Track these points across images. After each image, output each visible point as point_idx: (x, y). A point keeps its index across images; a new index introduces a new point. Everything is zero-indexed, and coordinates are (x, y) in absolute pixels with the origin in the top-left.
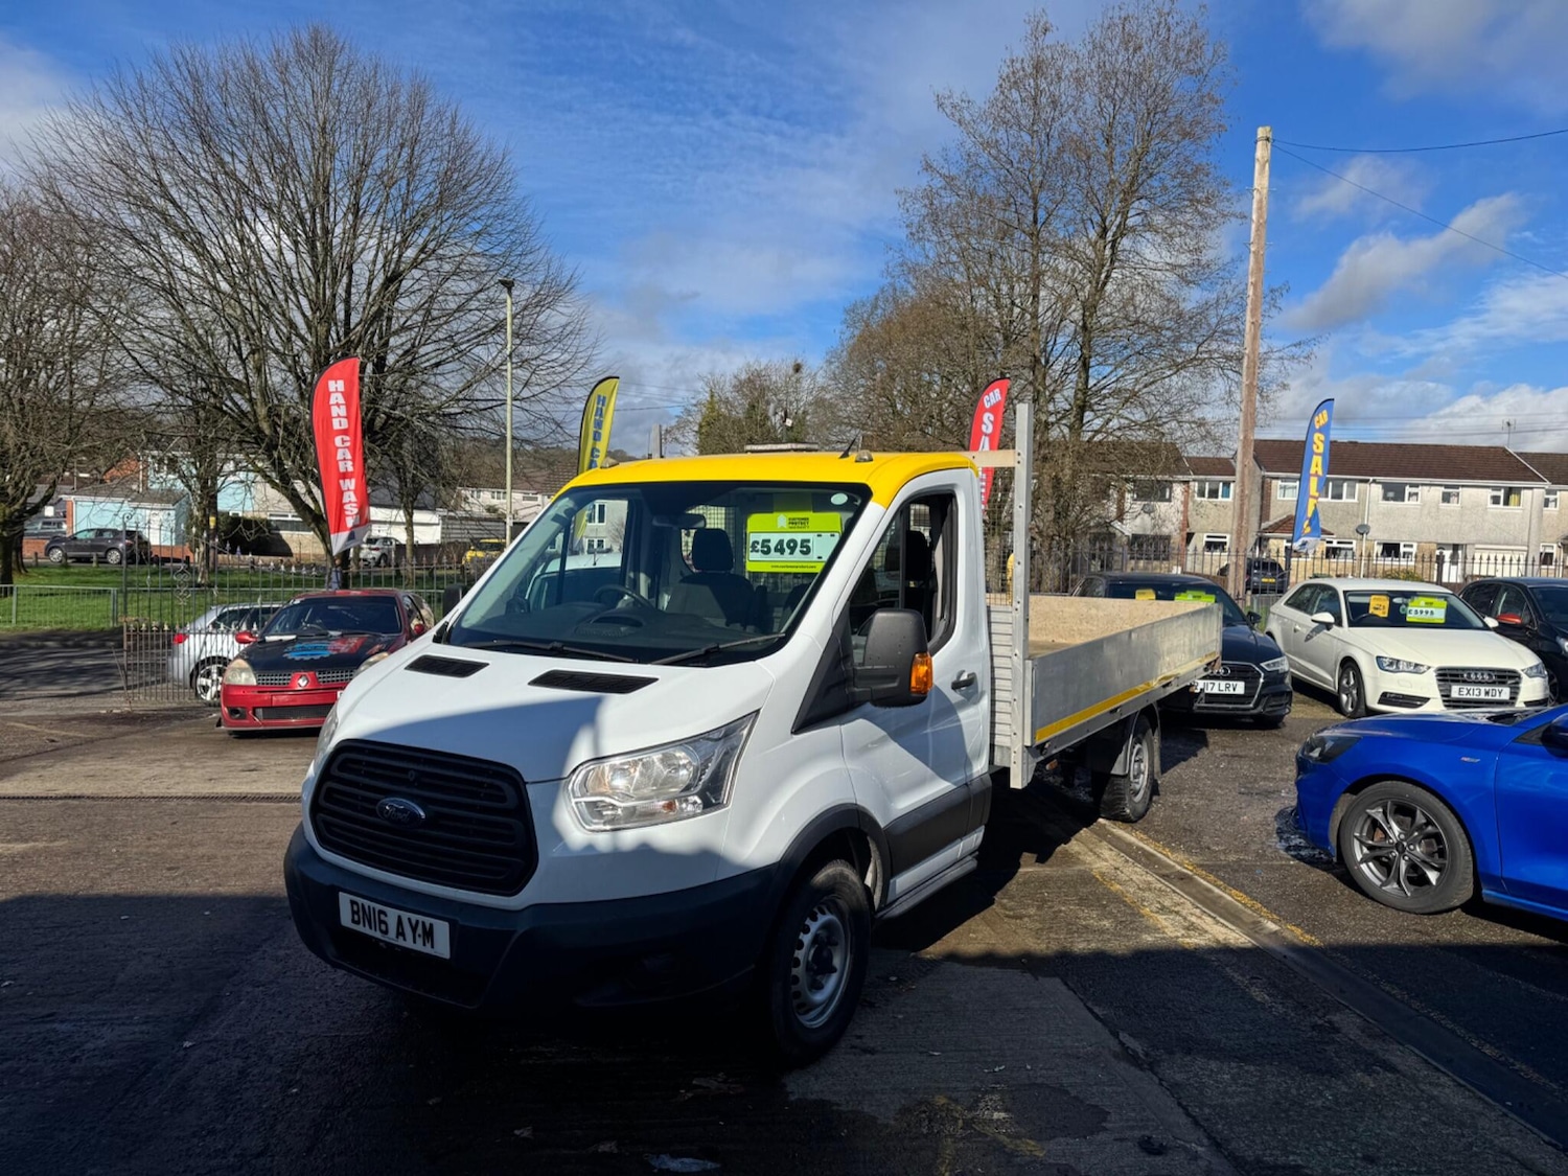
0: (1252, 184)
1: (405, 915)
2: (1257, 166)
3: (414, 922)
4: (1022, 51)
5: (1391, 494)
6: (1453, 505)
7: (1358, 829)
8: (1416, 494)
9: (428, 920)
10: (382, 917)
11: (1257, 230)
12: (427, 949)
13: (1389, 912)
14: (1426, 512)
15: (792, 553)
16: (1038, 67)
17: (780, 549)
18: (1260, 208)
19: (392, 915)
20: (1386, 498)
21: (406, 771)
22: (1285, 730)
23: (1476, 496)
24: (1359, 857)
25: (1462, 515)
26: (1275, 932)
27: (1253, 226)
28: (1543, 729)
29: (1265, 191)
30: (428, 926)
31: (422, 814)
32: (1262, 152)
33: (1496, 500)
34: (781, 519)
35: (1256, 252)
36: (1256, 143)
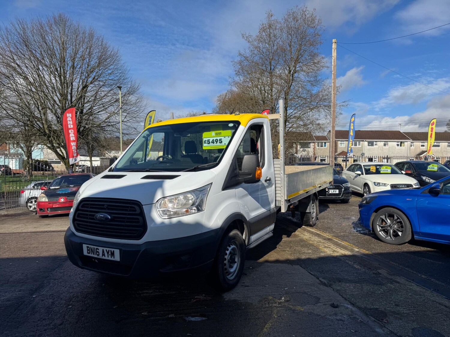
0: (332, 55)
1: (105, 249)
2: (333, 50)
3: (108, 251)
4: (265, 22)
5: (370, 144)
6: (387, 147)
7: (378, 222)
8: (377, 144)
9: (112, 250)
10: (97, 250)
11: (334, 68)
13: (388, 245)
14: (379, 149)
15: (216, 143)
16: (270, 26)
17: (213, 142)
18: (334, 62)
19: (101, 249)
20: (369, 145)
21: (103, 205)
22: (350, 203)
23: (393, 144)
24: (379, 230)
25: (389, 150)
26: (358, 251)
27: (333, 66)
28: (429, 189)
29: (335, 57)
30: (112, 251)
31: (110, 217)
32: (334, 46)
33: (398, 145)
34: (213, 133)
35: (334, 74)
36: (332, 43)
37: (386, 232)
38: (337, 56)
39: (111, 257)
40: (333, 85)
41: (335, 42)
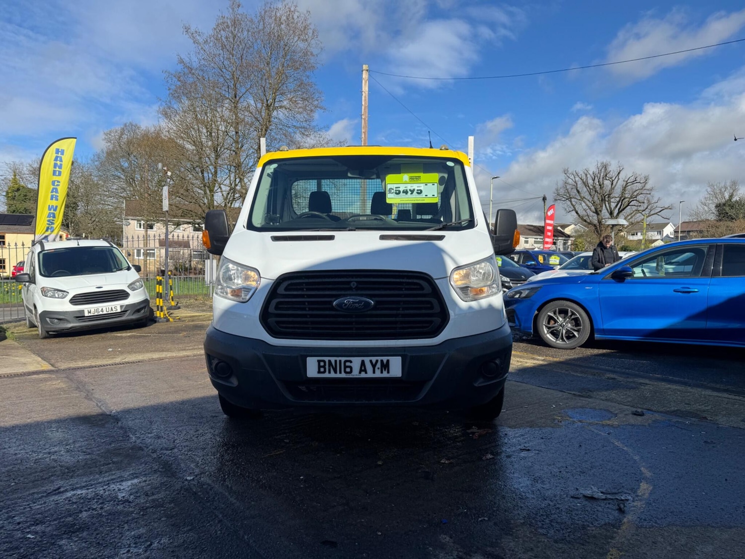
0: (362, 89)
1: (367, 360)
2: (363, 81)
3: (374, 362)
7: (544, 321)
9: (385, 359)
10: (348, 364)
11: (365, 109)
12: (385, 374)
15: (412, 194)
17: (406, 192)
18: (365, 100)
19: (356, 362)
21: (349, 283)
24: (546, 332)
28: (611, 274)
29: (367, 93)
30: (385, 362)
31: (373, 303)
32: (365, 75)
34: (406, 177)
35: (365, 119)
36: (362, 71)
37: (555, 334)
38: (369, 91)
39: (382, 372)
40: (363, 136)
41: (367, 70)
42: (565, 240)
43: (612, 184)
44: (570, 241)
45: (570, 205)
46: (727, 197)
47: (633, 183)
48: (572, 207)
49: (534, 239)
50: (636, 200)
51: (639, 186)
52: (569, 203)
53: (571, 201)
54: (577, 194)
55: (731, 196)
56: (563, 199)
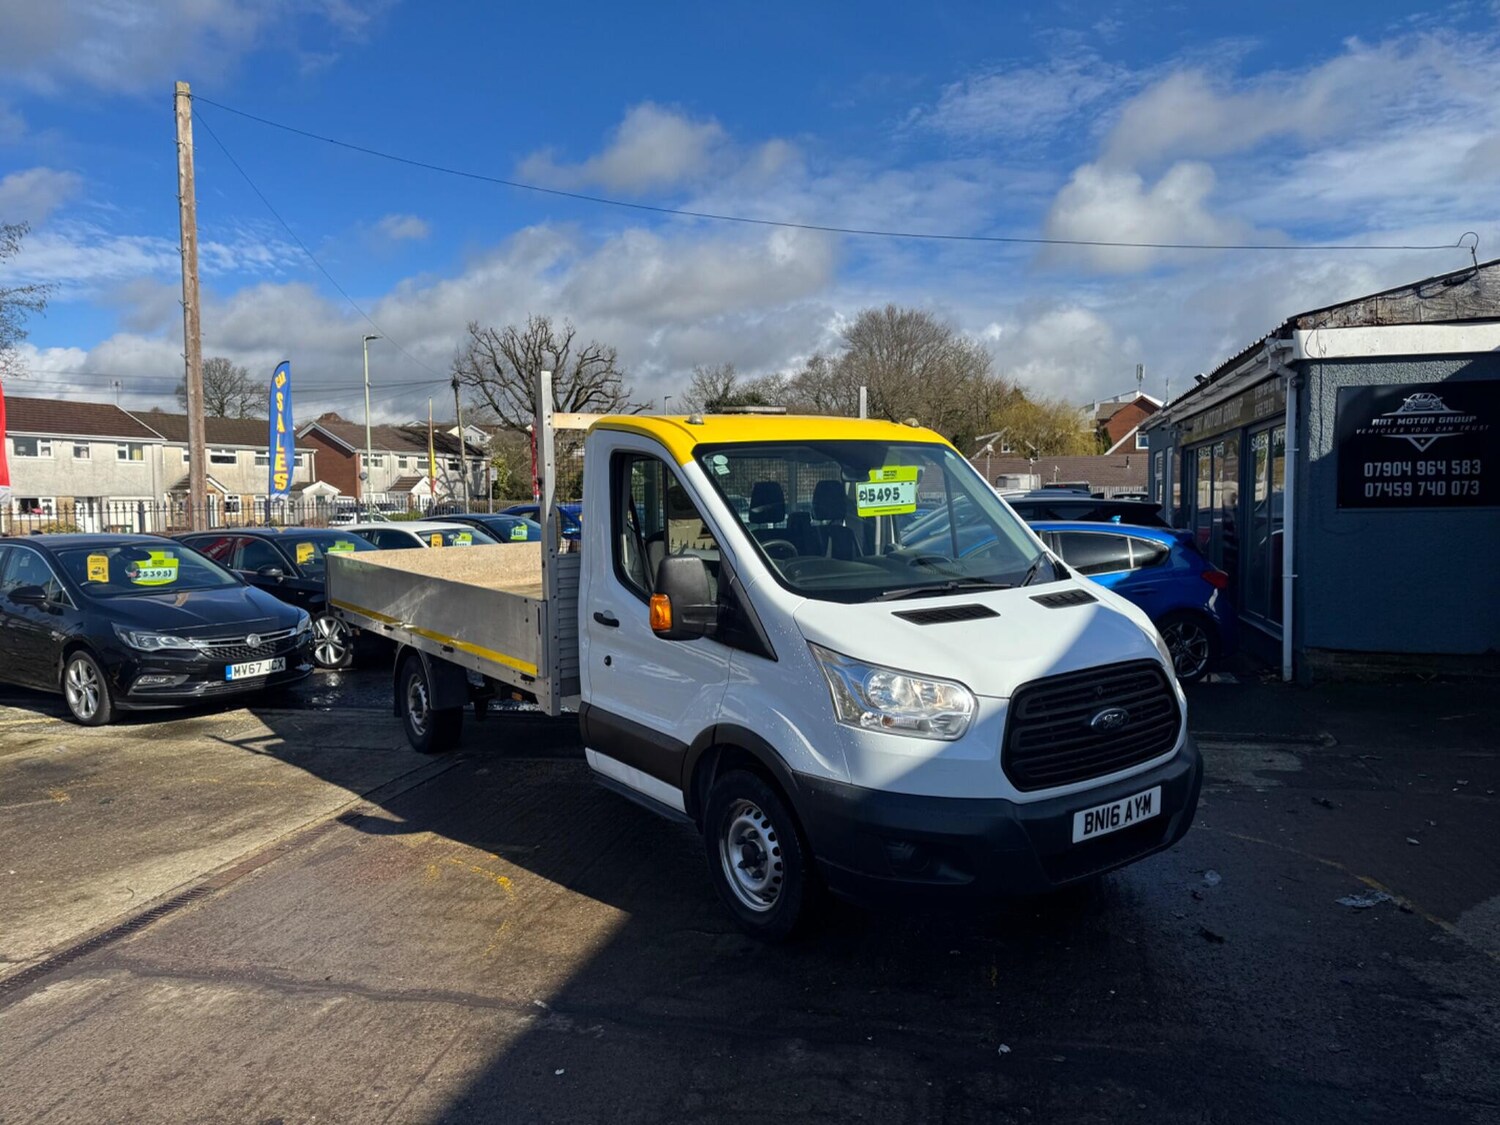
0: (177, 138)
1: (1132, 799)
2: (180, 120)
3: (1139, 801)
5: (22, 449)
6: (83, 460)
8: (49, 449)
9: (1147, 792)
10: (1115, 811)
11: (187, 185)
12: (1147, 815)
14: (60, 467)
15: (887, 499)
17: (881, 496)
18: (187, 164)
19: (1123, 806)
20: (17, 453)
23: (104, 450)
25: (94, 469)
27: (183, 180)
30: (1147, 797)
31: (1128, 714)
32: (184, 107)
33: (122, 455)
39: (1145, 813)
41: (188, 96)
42: (474, 460)
43: (558, 359)
44: (484, 463)
45: (484, 394)
46: (721, 390)
47: (592, 360)
48: (486, 397)
49: (417, 459)
50: (601, 392)
51: (602, 366)
52: (481, 390)
53: (484, 387)
54: (497, 374)
55: (727, 389)
56: (471, 382)
